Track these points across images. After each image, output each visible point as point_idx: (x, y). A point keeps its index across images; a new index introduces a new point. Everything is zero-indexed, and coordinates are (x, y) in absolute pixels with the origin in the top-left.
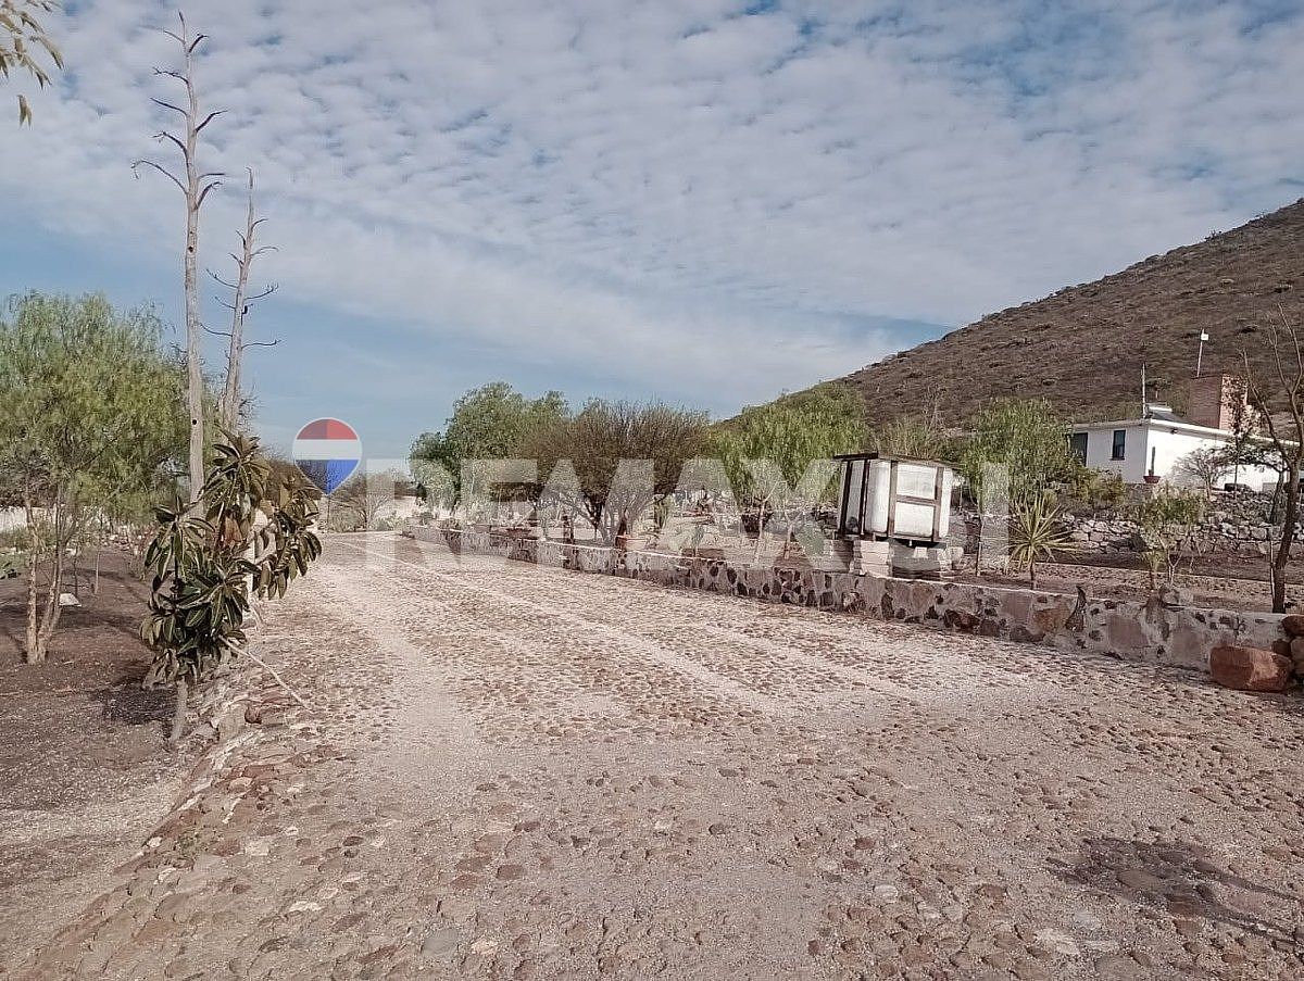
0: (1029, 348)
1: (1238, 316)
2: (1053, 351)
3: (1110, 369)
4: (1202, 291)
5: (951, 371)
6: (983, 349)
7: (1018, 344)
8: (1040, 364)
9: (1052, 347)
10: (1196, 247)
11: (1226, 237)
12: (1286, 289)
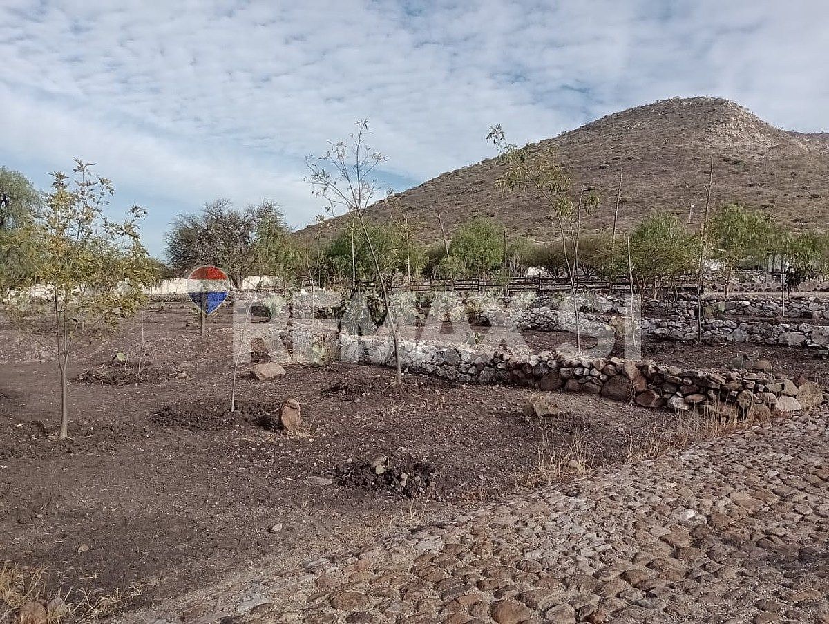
0: (475, 194)
1: (584, 181)
2: (489, 197)
3: (524, 208)
4: (563, 166)
5: (433, 207)
6: (448, 194)
7: (468, 192)
8: (483, 204)
9: (489, 194)
10: (555, 140)
11: (570, 135)
12: (606, 167)
